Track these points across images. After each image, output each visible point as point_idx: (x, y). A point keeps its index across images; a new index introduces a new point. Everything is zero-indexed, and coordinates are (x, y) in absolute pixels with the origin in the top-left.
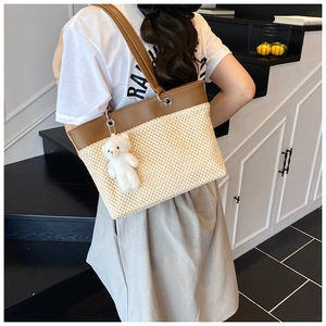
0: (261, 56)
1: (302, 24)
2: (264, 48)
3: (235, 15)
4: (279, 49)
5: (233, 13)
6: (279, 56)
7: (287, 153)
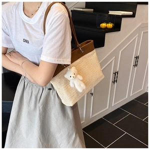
0: (102, 29)
1: (121, 15)
2: (103, 25)
3: (94, 11)
4: (110, 25)
5: (93, 10)
6: (110, 29)
7: (116, 73)
